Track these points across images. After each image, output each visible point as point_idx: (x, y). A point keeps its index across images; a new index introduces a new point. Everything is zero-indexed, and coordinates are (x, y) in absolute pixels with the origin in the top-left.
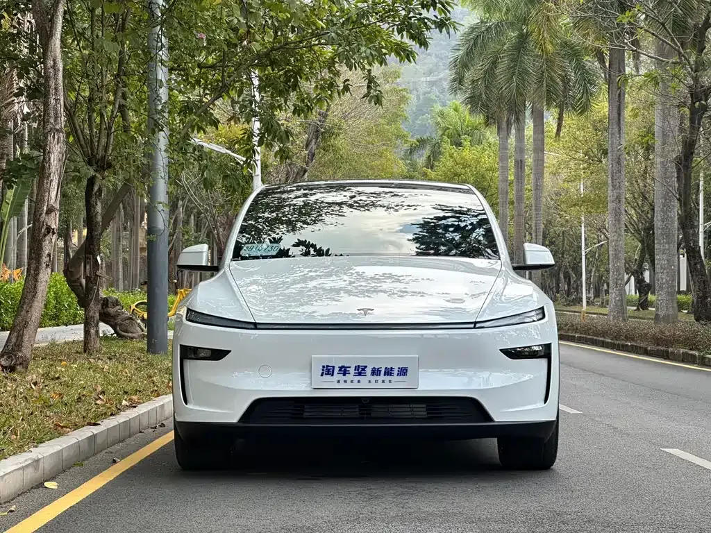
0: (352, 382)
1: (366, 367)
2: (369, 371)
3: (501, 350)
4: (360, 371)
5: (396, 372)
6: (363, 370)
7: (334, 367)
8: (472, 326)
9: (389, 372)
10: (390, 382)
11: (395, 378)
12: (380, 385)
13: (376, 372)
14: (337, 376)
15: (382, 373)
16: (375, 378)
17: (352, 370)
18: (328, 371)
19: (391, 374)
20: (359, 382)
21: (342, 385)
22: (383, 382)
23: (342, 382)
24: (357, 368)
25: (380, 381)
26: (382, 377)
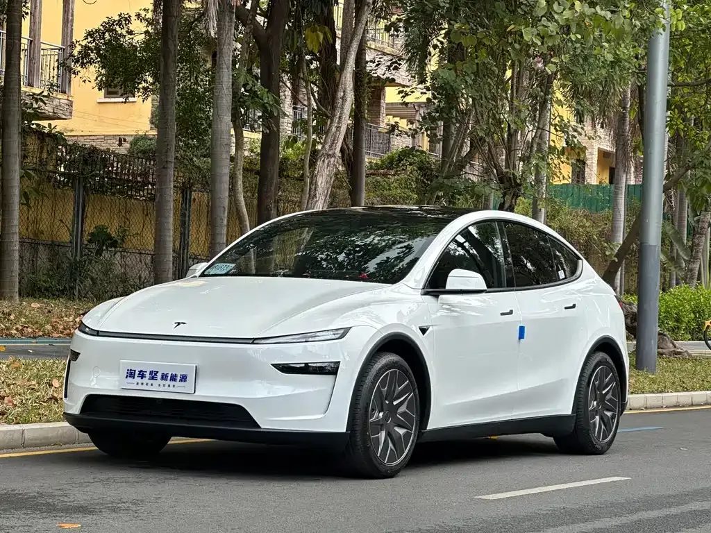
0: (147, 384)
1: (157, 372)
2: (159, 375)
3: (273, 365)
4: (153, 376)
5: (178, 378)
6: (156, 374)
7: (135, 371)
8: (251, 341)
9: (173, 378)
10: (174, 386)
11: (177, 383)
12: (166, 389)
13: (164, 377)
14: (137, 379)
15: (169, 378)
16: (164, 382)
17: (147, 375)
18: (131, 374)
19: (175, 380)
20: (152, 385)
21: (140, 387)
22: (169, 386)
23: (140, 384)
24: (151, 372)
25: (167, 386)
26: (168, 382)
